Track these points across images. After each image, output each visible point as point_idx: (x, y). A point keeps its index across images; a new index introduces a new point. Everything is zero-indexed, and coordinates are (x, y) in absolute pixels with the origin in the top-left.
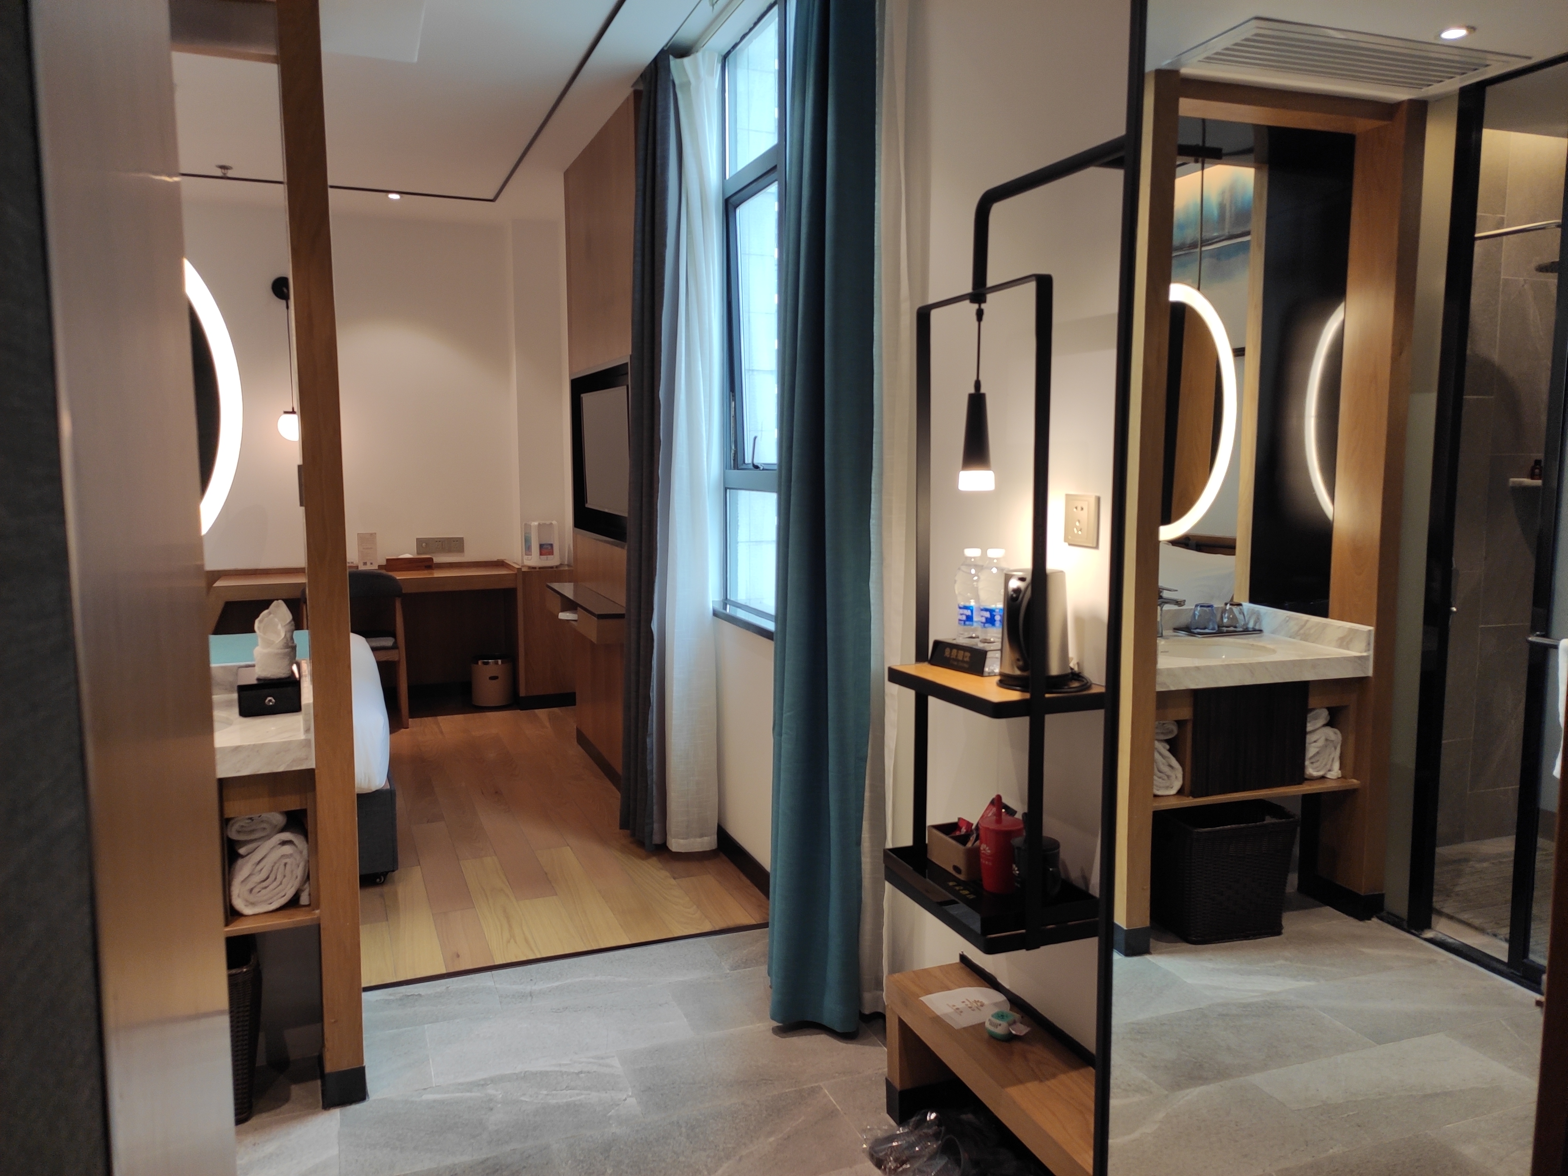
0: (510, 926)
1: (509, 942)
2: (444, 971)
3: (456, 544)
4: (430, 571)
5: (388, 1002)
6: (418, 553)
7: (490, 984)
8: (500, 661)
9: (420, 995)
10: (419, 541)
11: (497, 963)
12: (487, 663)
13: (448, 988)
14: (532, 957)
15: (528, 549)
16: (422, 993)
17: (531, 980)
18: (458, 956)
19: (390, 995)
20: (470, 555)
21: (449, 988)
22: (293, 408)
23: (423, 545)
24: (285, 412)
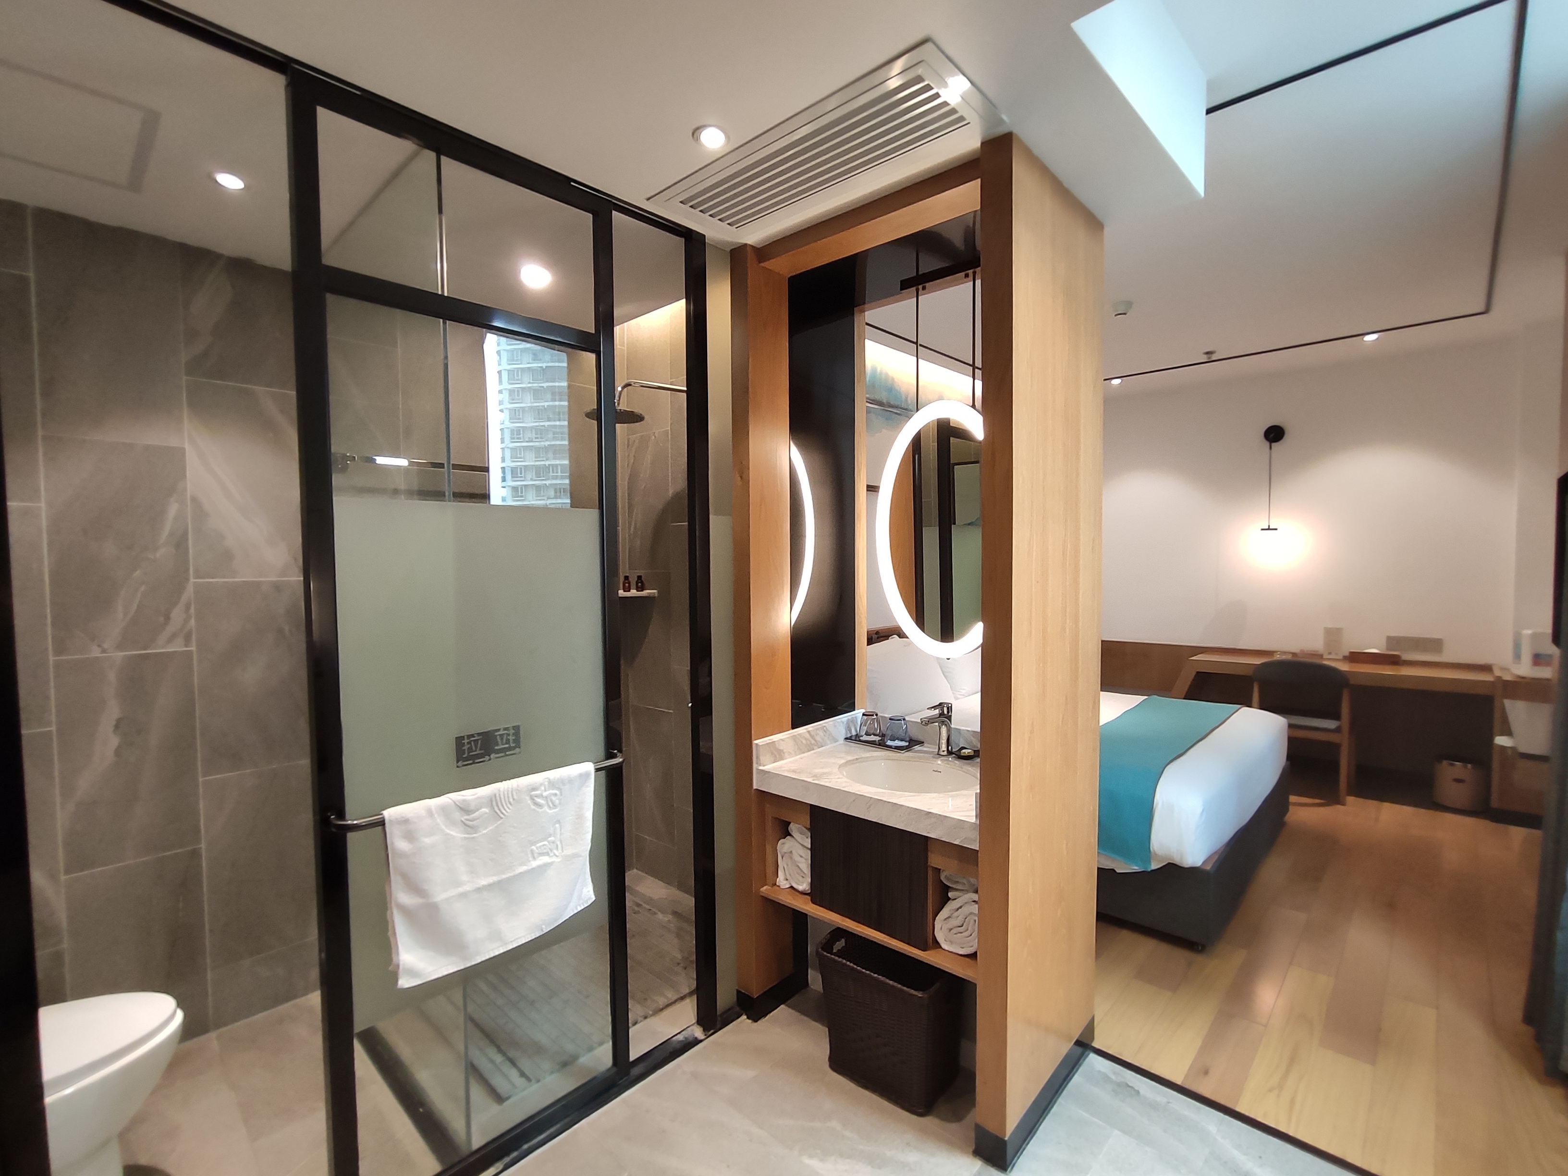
0: (1288, 1071)
1: (1270, 1091)
2: (1179, 1081)
3: (1436, 645)
4: (1396, 667)
5: (1106, 1079)
6: (1388, 649)
7: (1212, 1128)
8: (1469, 766)
9: (1138, 1092)
10: (1389, 639)
11: (1240, 1109)
12: (1452, 765)
13: (1168, 1103)
14: (1282, 1128)
15: (1517, 656)
16: (1142, 1092)
17: (1260, 1157)
18: (1206, 1072)
19: (1115, 1073)
20: (1446, 657)
21: (1170, 1104)
22: (1269, 526)
23: (1392, 641)
24: (1262, 529)
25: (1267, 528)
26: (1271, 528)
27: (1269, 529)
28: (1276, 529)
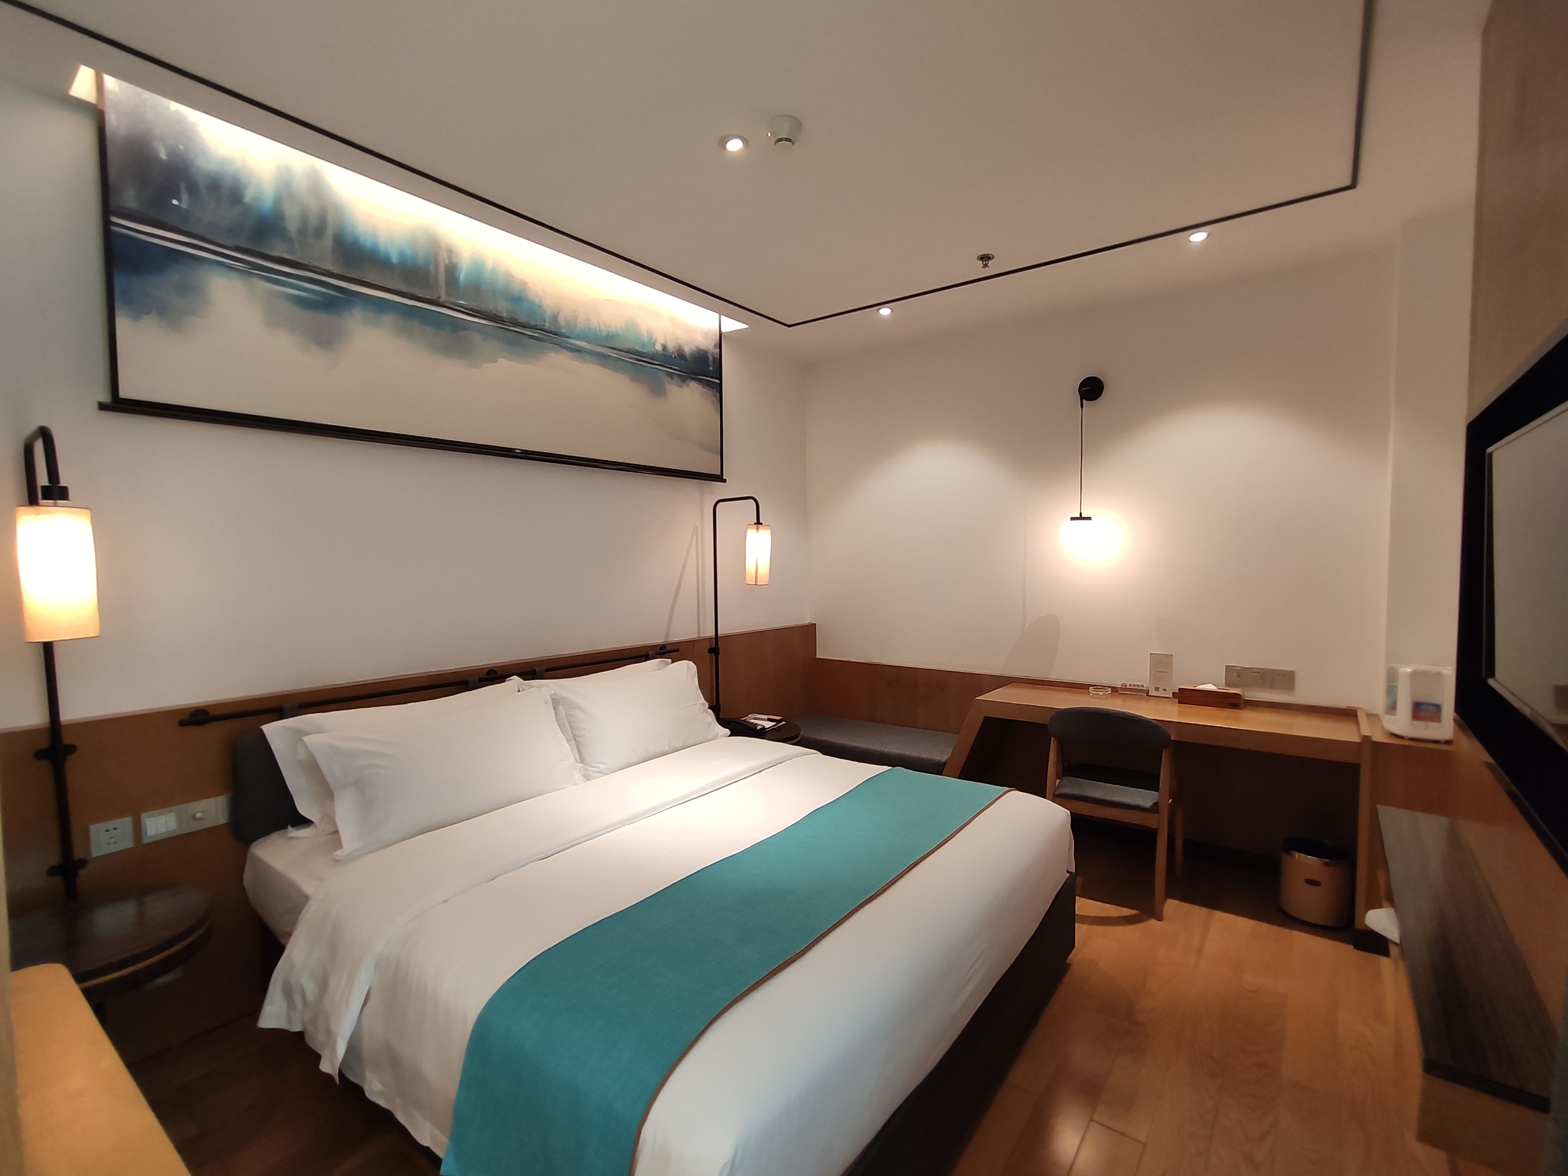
3: (1286, 678)
8: (1325, 861)
10: (1230, 669)
12: (1304, 858)
15: (1392, 703)
20: (1300, 696)
22: (1081, 514)
23: (1234, 674)
24: (1072, 519)
25: (1079, 516)
26: (1083, 516)
27: (1081, 518)
28: (1089, 518)
